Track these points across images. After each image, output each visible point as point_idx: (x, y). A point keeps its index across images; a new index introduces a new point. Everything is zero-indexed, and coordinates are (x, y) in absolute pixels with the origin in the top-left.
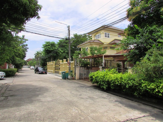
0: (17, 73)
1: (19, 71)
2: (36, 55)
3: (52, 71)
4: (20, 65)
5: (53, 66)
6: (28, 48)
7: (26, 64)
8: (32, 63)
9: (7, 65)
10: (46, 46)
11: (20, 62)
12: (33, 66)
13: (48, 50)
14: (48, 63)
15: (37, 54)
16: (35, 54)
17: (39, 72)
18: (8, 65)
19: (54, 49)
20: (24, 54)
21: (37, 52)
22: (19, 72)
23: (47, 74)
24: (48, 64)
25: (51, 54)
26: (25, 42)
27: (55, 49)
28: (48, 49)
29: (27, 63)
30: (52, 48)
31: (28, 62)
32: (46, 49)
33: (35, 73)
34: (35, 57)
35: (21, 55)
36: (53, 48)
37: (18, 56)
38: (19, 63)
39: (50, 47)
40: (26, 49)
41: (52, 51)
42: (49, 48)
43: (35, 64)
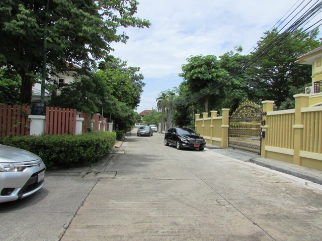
0: (118, 144)
1: (126, 137)
2: (160, 101)
3: (220, 139)
4: (126, 122)
5: (222, 126)
6: (144, 84)
7: (140, 121)
8: (152, 117)
9: (78, 118)
10: (193, 68)
11: (127, 114)
12: (153, 124)
13: (198, 78)
14: (197, 115)
15: (162, 98)
16: (158, 99)
17: (181, 142)
18: (82, 119)
19: (215, 75)
20: (135, 95)
21: (161, 94)
22: (125, 140)
23: (205, 149)
24: (198, 119)
25: (207, 91)
26: (138, 71)
27: (218, 76)
28: (199, 76)
29: (141, 119)
30: (210, 74)
31: (143, 116)
32: (194, 78)
33: (167, 145)
34: (158, 104)
35: (128, 94)
36: (213, 72)
37: (122, 99)
38: (124, 115)
39: (202, 69)
40: (140, 87)
41: (208, 81)
42: (200, 73)
43: (157, 121)
